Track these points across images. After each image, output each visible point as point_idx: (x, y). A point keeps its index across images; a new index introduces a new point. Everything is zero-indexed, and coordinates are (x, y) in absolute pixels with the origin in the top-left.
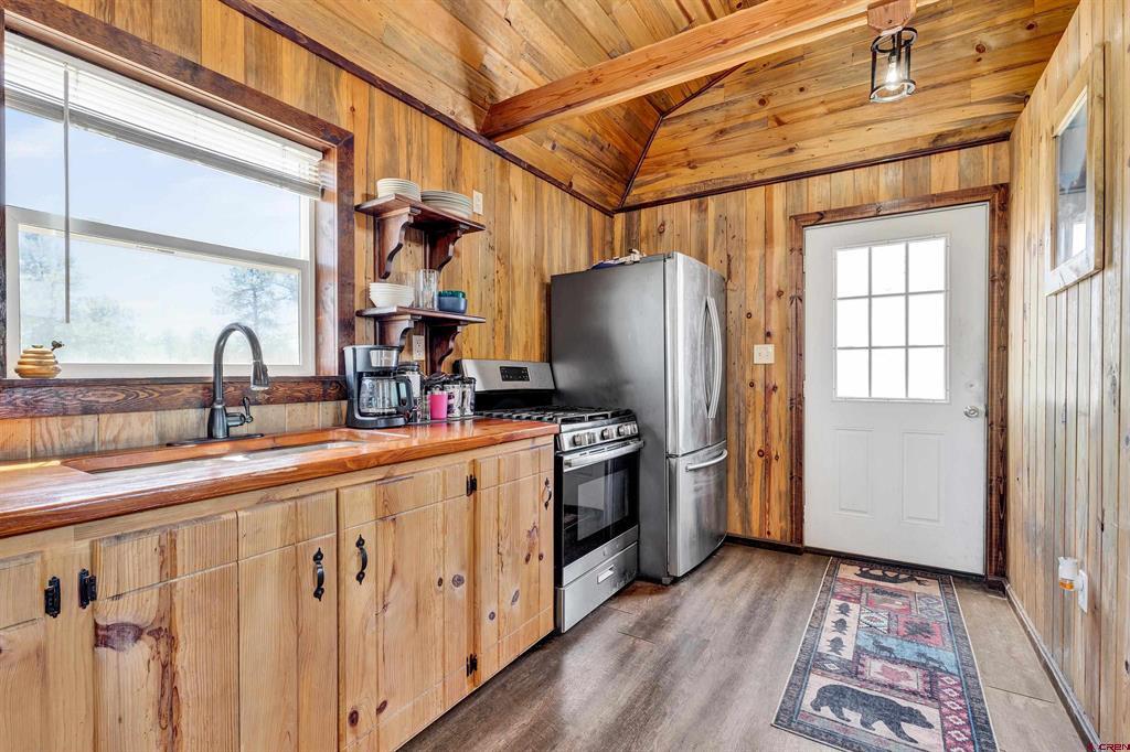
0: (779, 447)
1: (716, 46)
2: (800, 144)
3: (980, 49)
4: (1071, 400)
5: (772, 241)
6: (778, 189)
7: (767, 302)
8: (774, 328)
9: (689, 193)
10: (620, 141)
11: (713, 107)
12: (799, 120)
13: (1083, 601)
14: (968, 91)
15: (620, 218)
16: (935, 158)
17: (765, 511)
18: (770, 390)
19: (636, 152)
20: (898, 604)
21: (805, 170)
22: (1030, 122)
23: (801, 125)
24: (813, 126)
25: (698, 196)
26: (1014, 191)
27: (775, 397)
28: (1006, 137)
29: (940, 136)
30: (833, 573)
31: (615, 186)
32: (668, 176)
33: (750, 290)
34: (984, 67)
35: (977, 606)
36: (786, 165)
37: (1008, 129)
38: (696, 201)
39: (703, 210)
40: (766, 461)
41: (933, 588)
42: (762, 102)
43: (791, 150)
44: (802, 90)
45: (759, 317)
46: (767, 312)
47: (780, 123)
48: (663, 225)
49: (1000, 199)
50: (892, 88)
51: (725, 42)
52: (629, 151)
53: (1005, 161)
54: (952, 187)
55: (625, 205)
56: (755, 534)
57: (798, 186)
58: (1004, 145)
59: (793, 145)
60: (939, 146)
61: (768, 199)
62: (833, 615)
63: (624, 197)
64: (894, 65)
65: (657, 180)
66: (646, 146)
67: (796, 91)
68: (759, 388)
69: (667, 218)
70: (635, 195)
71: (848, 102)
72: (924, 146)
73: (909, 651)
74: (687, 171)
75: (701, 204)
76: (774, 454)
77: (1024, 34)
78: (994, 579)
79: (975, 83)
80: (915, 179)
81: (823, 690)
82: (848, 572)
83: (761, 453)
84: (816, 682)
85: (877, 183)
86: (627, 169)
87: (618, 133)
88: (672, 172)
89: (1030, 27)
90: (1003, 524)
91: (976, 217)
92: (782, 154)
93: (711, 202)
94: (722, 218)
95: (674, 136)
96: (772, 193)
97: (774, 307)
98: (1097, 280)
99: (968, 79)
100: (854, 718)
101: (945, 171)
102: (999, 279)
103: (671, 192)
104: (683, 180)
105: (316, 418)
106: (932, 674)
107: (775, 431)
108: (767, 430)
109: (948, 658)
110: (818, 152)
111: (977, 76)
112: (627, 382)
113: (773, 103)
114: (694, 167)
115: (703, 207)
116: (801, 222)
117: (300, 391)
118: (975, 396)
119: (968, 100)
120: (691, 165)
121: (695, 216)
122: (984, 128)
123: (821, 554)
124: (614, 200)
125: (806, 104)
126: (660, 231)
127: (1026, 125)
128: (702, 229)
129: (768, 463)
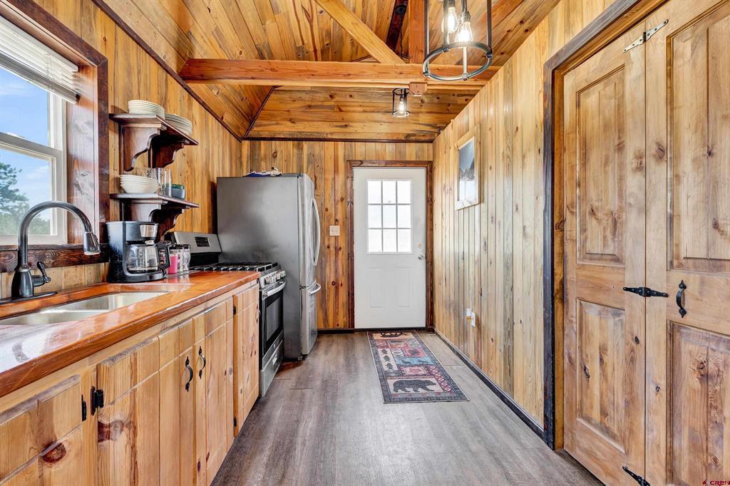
0: (343, 280)
1: (344, 75)
2: (351, 124)
3: (422, 101)
4: (466, 251)
5: (338, 172)
6: (341, 145)
7: (336, 203)
8: (340, 217)
9: (291, 137)
10: (252, 97)
11: (304, 91)
12: (350, 112)
13: (473, 323)
14: (418, 118)
15: (246, 144)
16: (407, 145)
17: (336, 314)
18: (338, 249)
19: (258, 105)
20: (402, 345)
21: (349, 138)
22: (445, 140)
23: (349, 114)
24: (357, 116)
25: (298, 140)
26: (435, 164)
27: (340, 253)
28: (431, 141)
29: (408, 135)
30: (372, 338)
31: (245, 123)
32: (277, 124)
33: (327, 196)
34: (423, 110)
35: (428, 339)
36: (345, 133)
37: (432, 138)
38: (296, 142)
39: (300, 148)
40: (336, 287)
41: (410, 336)
42: (331, 97)
43: (346, 126)
44: (351, 96)
45: (332, 210)
46: (336, 209)
47: (341, 110)
48: (276, 152)
49: (430, 168)
50: (402, 113)
51: (349, 75)
52: (255, 104)
53: (431, 152)
54: (414, 159)
55: (249, 136)
56: (331, 327)
57: (351, 145)
58: (431, 145)
59: (347, 124)
60: (407, 139)
61: (336, 149)
62: (382, 356)
63: (248, 130)
64: (402, 102)
65: (270, 125)
66: (264, 102)
67: (348, 96)
68: (332, 248)
69: (278, 149)
70: (255, 131)
71: (372, 109)
72: (403, 138)
73: (415, 361)
74: (289, 124)
75: (299, 145)
76: (340, 283)
77: (436, 100)
78: (430, 328)
79: (420, 115)
80: (400, 152)
81: (395, 384)
82: (377, 336)
83: (334, 283)
84: (391, 382)
85: (385, 150)
86: (252, 115)
87: (252, 93)
88: (280, 122)
89: (438, 98)
90: (432, 304)
91: (421, 173)
92: (341, 127)
93: (305, 145)
94: (311, 155)
95: (282, 101)
96: (337, 145)
97: (339, 206)
98: (477, 207)
99: (418, 113)
101: (411, 151)
102: (430, 201)
103: (279, 134)
104: (286, 128)
105: (83, 278)
106: (427, 366)
107: (340, 271)
108: (336, 271)
109: (428, 359)
110: (360, 130)
111: (421, 112)
112: (274, 246)
113: (337, 98)
114: (293, 122)
115: (301, 147)
116: (352, 164)
117: (74, 256)
118: (421, 252)
119: (417, 122)
120: (292, 121)
121: (295, 151)
122: (424, 136)
123: (363, 331)
124: (243, 132)
125: (353, 104)
126: (275, 156)
127: (442, 139)
128: (300, 159)
129: (337, 288)
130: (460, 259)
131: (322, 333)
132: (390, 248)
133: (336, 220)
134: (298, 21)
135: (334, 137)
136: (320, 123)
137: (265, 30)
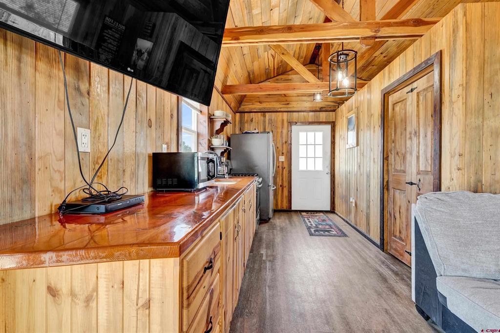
0: (286, 184)
2: (291, 103)
4: (351, 169)
5: (284, 128)
6: (285, 114)
7: (283, 144)
8: (285, 151)
9: (260, 111)
12: (291, 96)
13: (354, 205)
15: (238, 115)
16: (321, 113)
17: (282, 201)
18: (283, 168)
20: (317, 217)
21: (292, 110)
23: (291, 98)
24: (294, 99)
25: (264, 112)
26: (336, 124)
27: (285, 170)
28: (334, 111)
29: (322, 108)
30: (301, 214)
31: (238, 105)
32: (253, 104)
33: (278, 141)
35: (331, 216)
36: (287, 108)
37: (335, 109)
38: (262, 113)
39: (265, 116)
41: (322, 214)
43: (288, 104)
45: (280, 148)
46: (282, 147)
47: (285, 96)
48: (252, 119)
49: (333, 125)
50: (318, 100)
53: (334, 116)
54: (324, 121)
55: (239, 111)
56: (279, 208)
57: (290, 114)
58: (334, 113)
60: (321, 110)
61: (283, 116)
62: (307, 221)
63: (238, 108)
65: (249, 105)
68: (280, 168)
70: (242, 108)
72: (318, 109)
73: (324, 223)
75: (264, 114)
76: (284, 186)
78: (332, 211)
80: (317, 117)
81: (314, 231)
82: (304, 214)
83: (281, 186)
84: (313, 230)
85: (309, 116)
86: (241, 101)
90: (334, 198)
91: (328, 128)
92: (286, 104)
93: (267, 115)
94: (270, 120)
96: (283, 114)
97: (284, 146)
98: (356, 148)
100: (322, 233)
101: (323, 116)
102: (333, 143)
103: (254, 109)
104: (257, 106)
106: (330, 226)
107: (284, 180)
108: (282, 179)
109: (331, 223)
110: (295, 106)
112: (256, 166)
114: (261, 103)
116: (291, 123)
118: (328, 170)
120: (260, 102)
121: (262, 118)
122: (330, 108)
123: (296, 211)
124: (236, 109)
126: (252, 121)
127: (340, 111)
128: (264, 121)
129: (283, 189)
130: (348, 173)
131: (276, 211)
132: (311, 168)
133: (283, 153)
134: (268, 59)
135: (282, 110)
136: (275, 103)
137: (253, 65)
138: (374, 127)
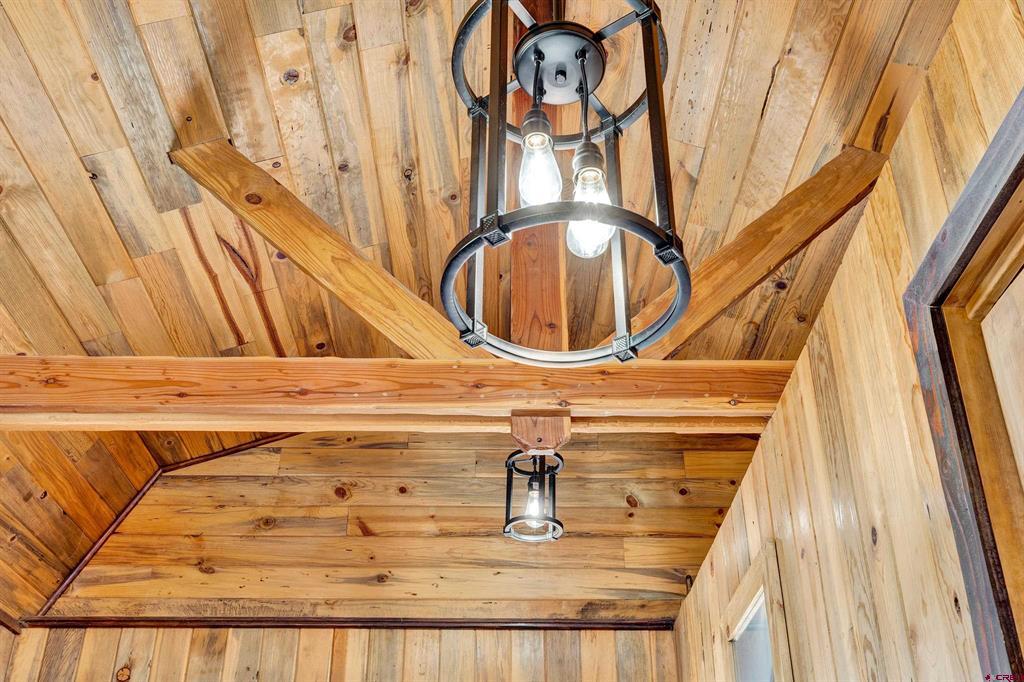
1: (288, 394)
2: (397, 572)
3: (632, 502)
6: (356, 638)
9: (192, 615)
10: (69, 491)
11: (256, 478)
12: (395, 535)
14: (621, 552)
15: (34, 638)
16: (586, 635)
19: (96, 517)
21: (400, 615)
22: (699, 613)
23: (399, 543)
24: (417, 548)
28: (667, 625)
29: (590, 606)
31: (37, 573)
32: (154, 575)
34: (636, 526)
36: (373, 602)
37: (669, 614)
38: (205, 632)
39: (215, 651)
42: (341, 492)
43: (381, 579)
44: (403, 490)
47: (367, 532)
48: (129, 667)
50: (535, 525)
51: (304, 392)
52: (83, 513)
55: (52, 614)
57: (389, 639)
58: (668, 635)
59: (384, 571)
60: (589, 620)
61: (338, 653)
63: (52, 597)
64: (535, 494)
65: (130, 578)
66: (120, 514)
67: (393, 490)
69: (140, 655)
70: (78, 598)
71: (469, 526)
72: (571, 614)
74: (194, 574)
75: (213, 640)
77: (677, 499)
79: (628, 543)
80: (560, 662)
85: (508, 657)
86: (71, 547)
87: (70, 478)
88: (163, 570)
89: (683, 492)
92: (365, 581)
93: (234, 639)
94: (251, 675)
95: (180, 508)
96: (344, 643)
99: (621, 536)
101: (600, 658)
104: (181, 590)
110: (424, 591)
111: (630, 535)
113: (356, 498)
114: (209, 571)
115: (217, 646)
119: (621, 564)
120: (205, 566)
121: (197, 661)
122: (643, 606)
124: (31, 602)
125: (408, 513)
126: (122, 679)
127: (693, 612)
134: (214, 278)
135: (339, 613)
136: (295, 572)
137: (107, 300)
138: (912, 635)
